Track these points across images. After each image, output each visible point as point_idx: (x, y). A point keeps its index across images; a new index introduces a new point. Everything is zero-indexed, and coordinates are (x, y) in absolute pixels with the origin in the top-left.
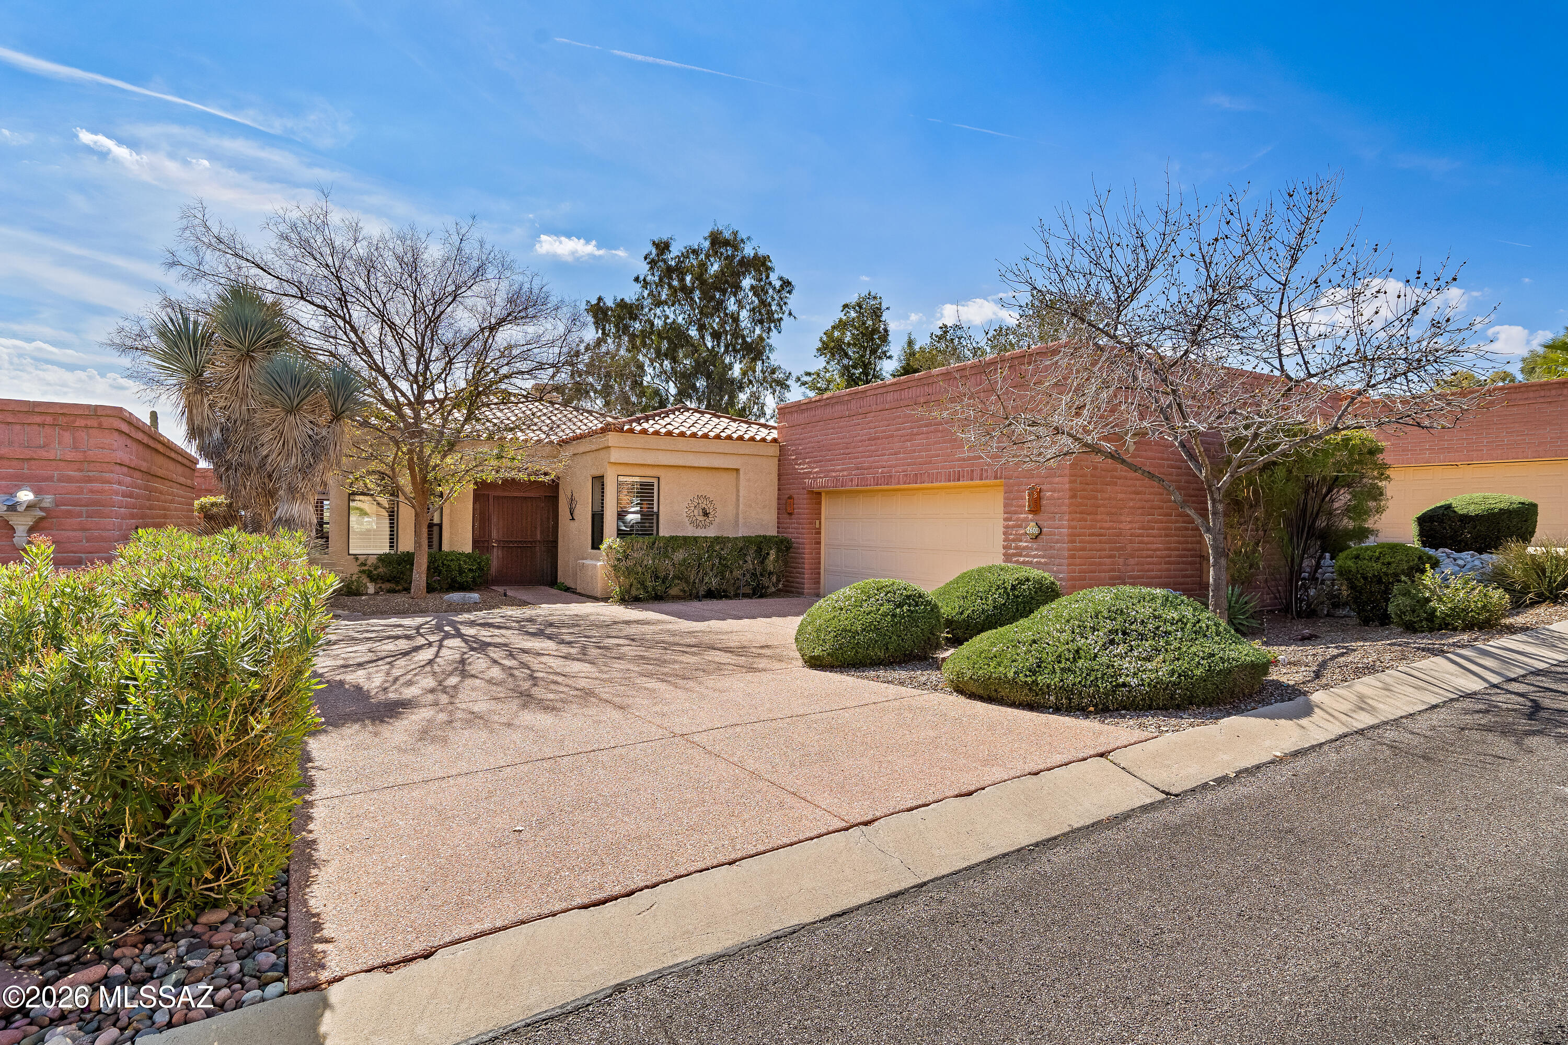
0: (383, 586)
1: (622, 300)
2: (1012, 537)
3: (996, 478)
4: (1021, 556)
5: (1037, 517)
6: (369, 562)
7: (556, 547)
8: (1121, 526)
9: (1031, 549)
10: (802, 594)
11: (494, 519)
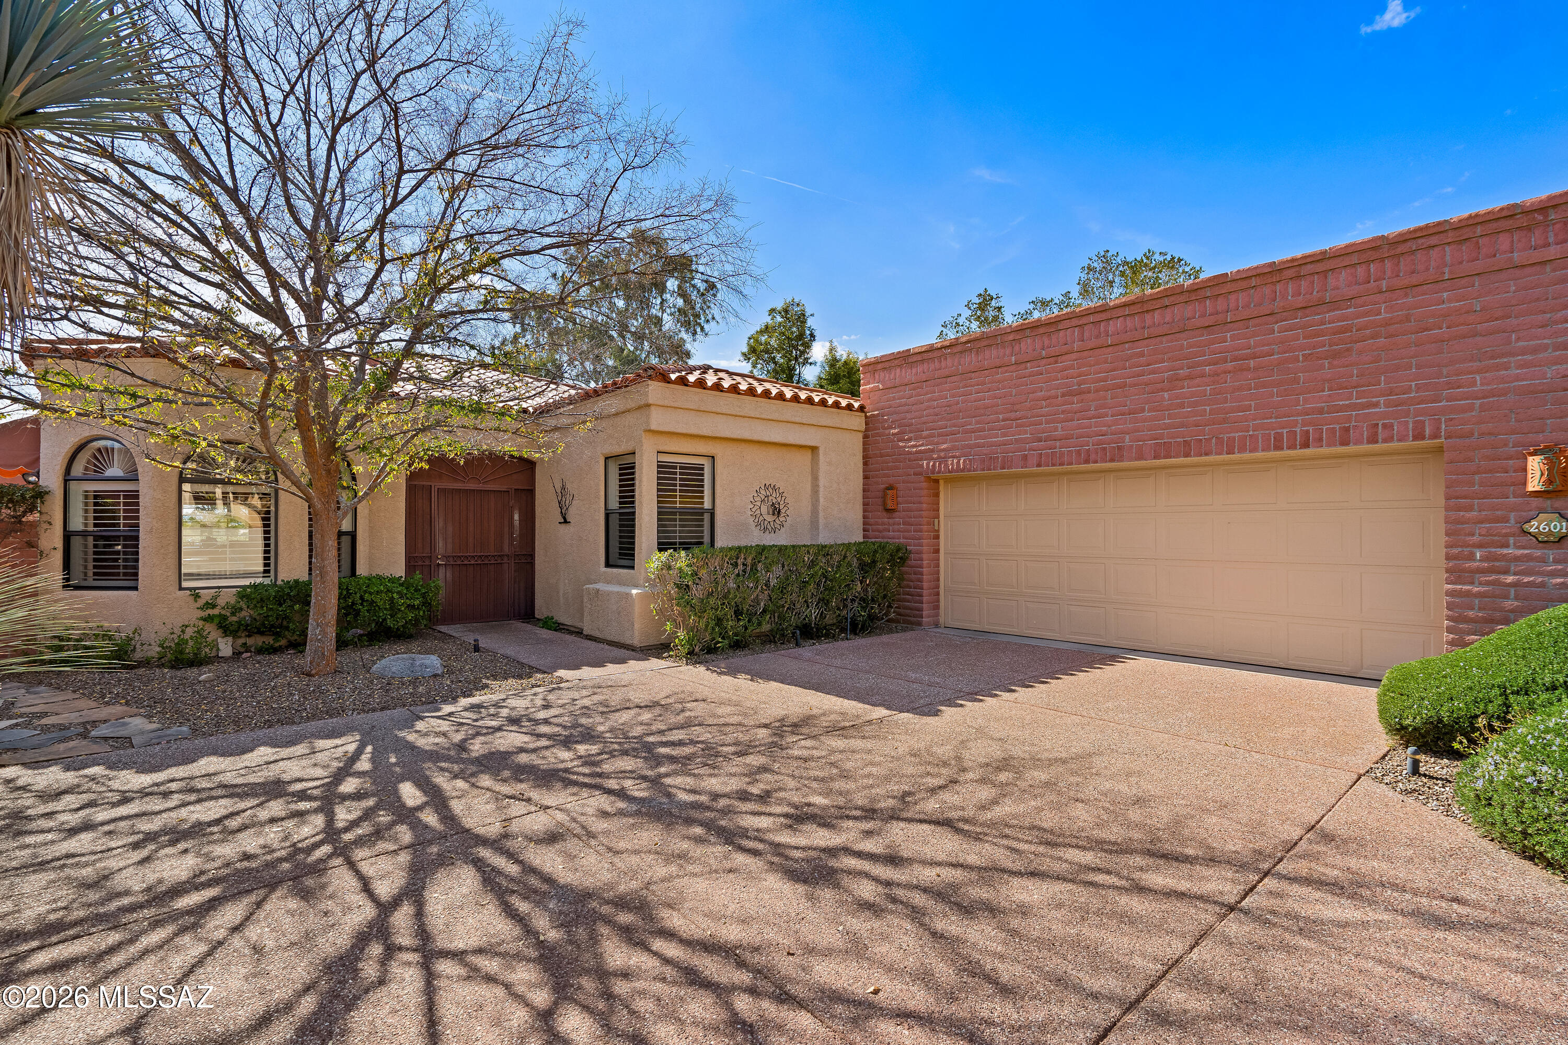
0: (250, 641)
2: (1473, 539)
4: (1508, 572)
5: (1557, 503)
6: (221, 602)
7: (532, 564)
9: (1542, 560)
10: (920, 624)
11: (439, 524)
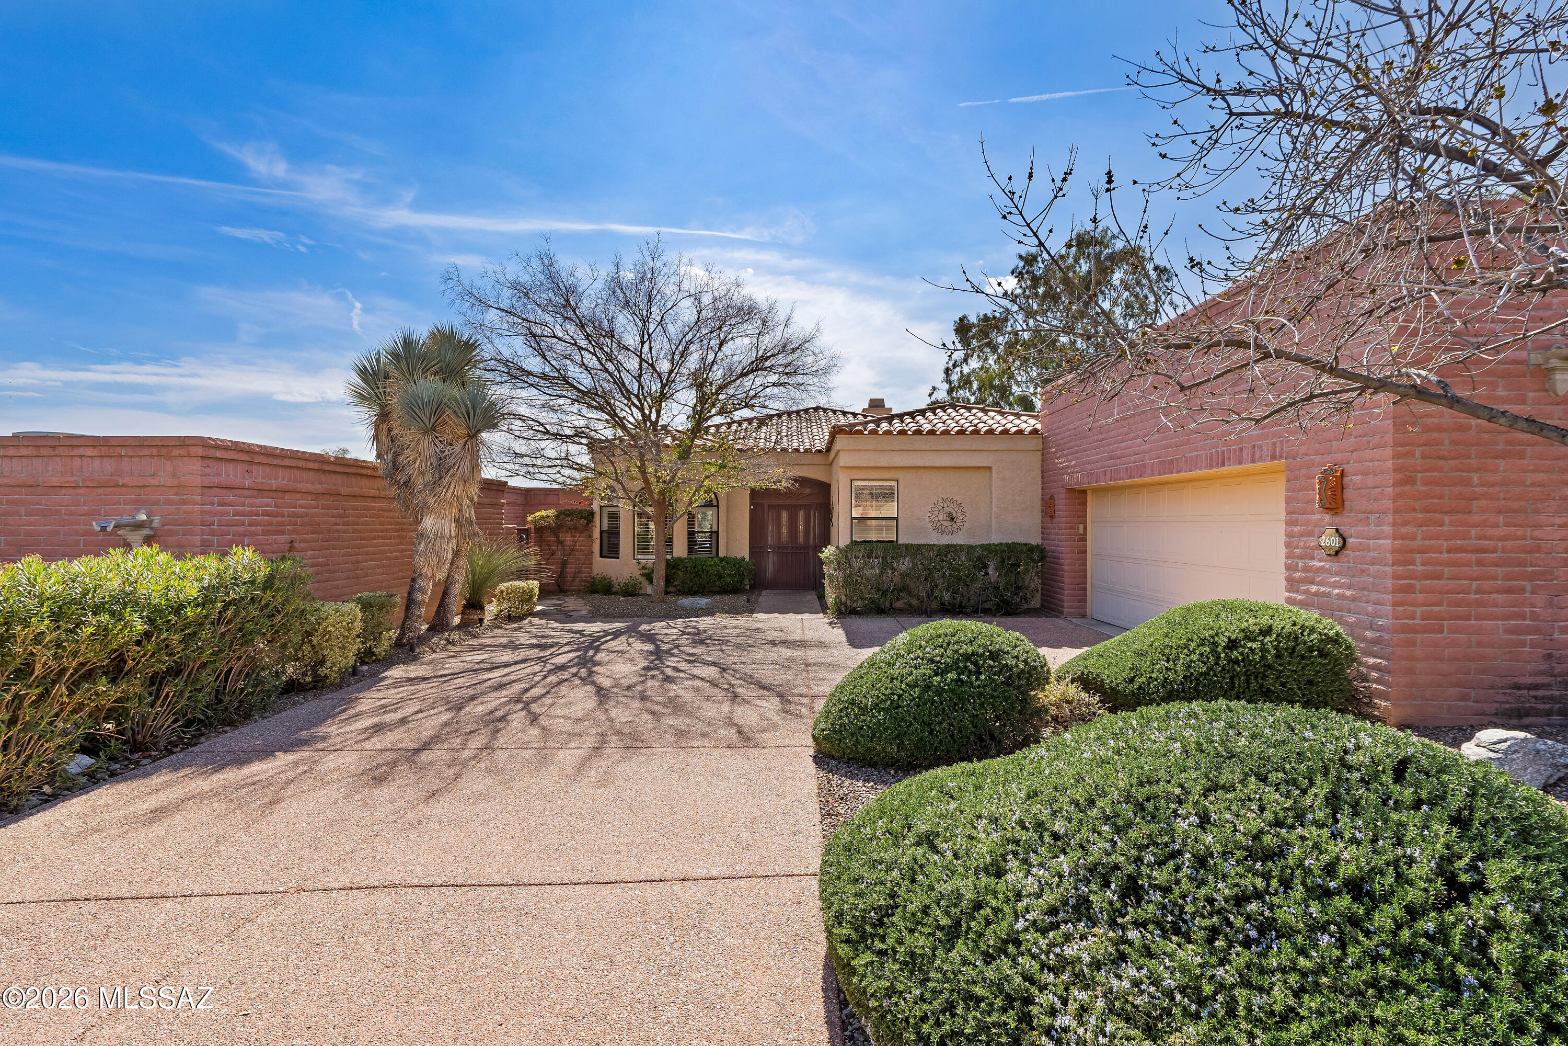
1: (985, 315)
2: (1298, 551)
3: (1274, 457)
4: (1313, 583)
5: (1337, 519)
6: (648, 566)
8: (1537, 533)
9: (1328, 571)
11: (769, 527)
